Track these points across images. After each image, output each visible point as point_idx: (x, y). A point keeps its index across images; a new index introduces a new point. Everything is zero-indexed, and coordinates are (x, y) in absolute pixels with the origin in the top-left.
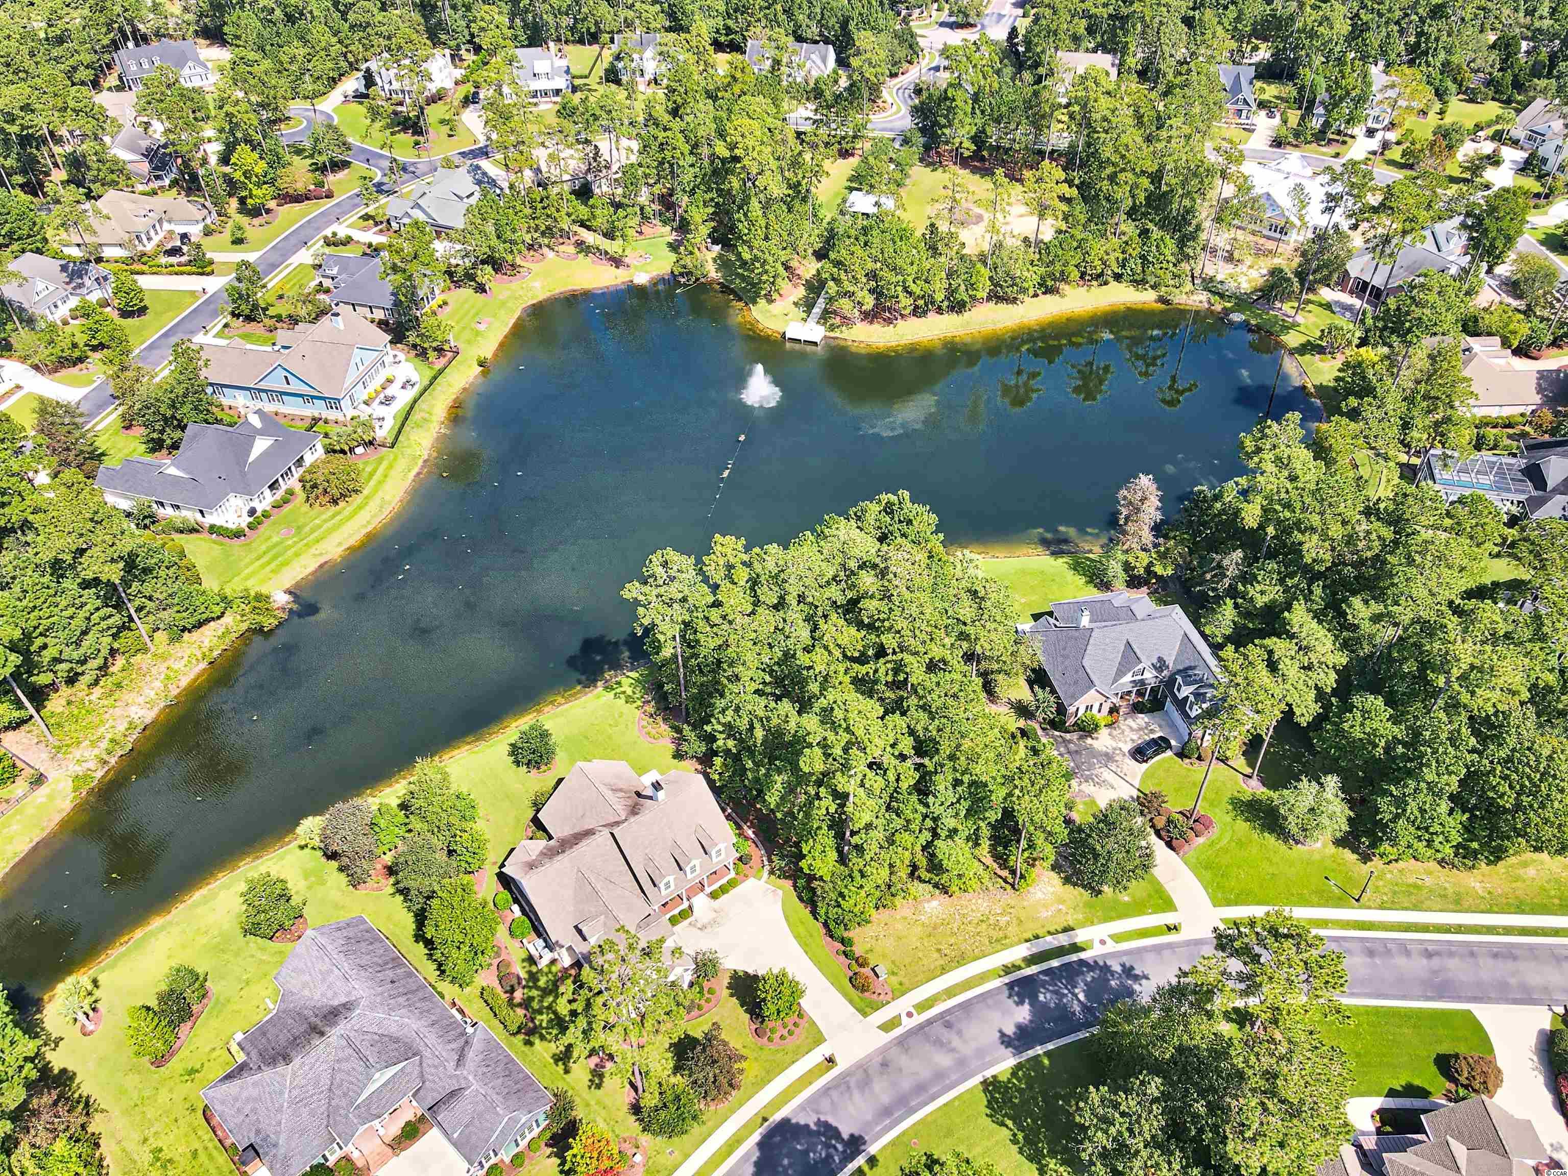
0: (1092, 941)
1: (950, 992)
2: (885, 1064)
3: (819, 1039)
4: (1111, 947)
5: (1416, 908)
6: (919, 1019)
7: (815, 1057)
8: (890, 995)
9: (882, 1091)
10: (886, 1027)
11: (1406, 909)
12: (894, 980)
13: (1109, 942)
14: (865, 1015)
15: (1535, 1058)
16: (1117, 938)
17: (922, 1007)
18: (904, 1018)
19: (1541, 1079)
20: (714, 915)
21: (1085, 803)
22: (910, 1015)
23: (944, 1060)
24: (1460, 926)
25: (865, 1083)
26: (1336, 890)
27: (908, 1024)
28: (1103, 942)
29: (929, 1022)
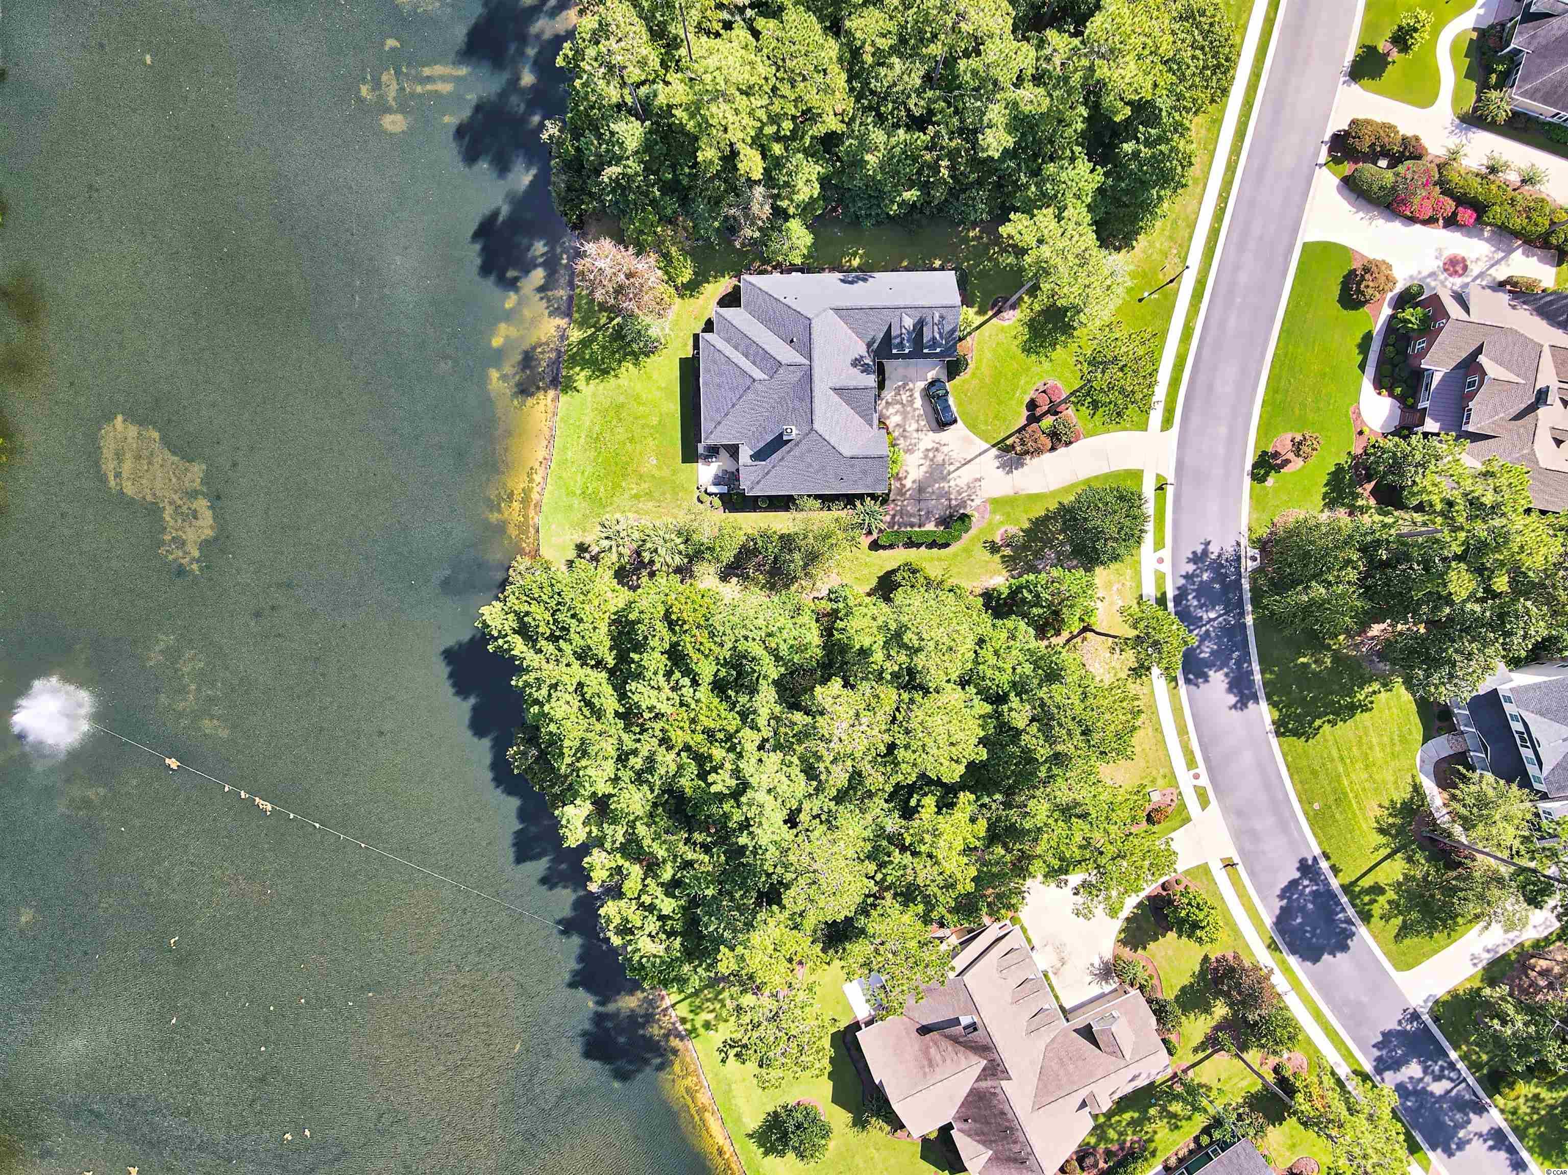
0: (1156, 571)
1: (1182, 731)
2: (1239, 813)
3: (1204, 869)
4: (1166, 553)
5: (1192, 226)
6: (1202, 769)
7: (1221, 877)
8: (1173, 790)
9: (1265, 823)
10: (1204, 803)
11: (1191, 238)
12: (1160, 782)
13: (1160, 554)
14: (1188, 820)
15: (1361, 214)
16: (1159, 544)
17: (1191, 763)
18: (1197, 782)
19: (1380, 222)
20: (1049, 948)
21: (993, 512)
22: (1196, 777)
23: (1247, 758)
24: (1220, 195)
25: (1254, 836)
26: (1155, 296)
27: (1204, 781)
28: (1160, 561)
29: (1207, 760)
